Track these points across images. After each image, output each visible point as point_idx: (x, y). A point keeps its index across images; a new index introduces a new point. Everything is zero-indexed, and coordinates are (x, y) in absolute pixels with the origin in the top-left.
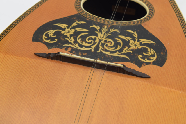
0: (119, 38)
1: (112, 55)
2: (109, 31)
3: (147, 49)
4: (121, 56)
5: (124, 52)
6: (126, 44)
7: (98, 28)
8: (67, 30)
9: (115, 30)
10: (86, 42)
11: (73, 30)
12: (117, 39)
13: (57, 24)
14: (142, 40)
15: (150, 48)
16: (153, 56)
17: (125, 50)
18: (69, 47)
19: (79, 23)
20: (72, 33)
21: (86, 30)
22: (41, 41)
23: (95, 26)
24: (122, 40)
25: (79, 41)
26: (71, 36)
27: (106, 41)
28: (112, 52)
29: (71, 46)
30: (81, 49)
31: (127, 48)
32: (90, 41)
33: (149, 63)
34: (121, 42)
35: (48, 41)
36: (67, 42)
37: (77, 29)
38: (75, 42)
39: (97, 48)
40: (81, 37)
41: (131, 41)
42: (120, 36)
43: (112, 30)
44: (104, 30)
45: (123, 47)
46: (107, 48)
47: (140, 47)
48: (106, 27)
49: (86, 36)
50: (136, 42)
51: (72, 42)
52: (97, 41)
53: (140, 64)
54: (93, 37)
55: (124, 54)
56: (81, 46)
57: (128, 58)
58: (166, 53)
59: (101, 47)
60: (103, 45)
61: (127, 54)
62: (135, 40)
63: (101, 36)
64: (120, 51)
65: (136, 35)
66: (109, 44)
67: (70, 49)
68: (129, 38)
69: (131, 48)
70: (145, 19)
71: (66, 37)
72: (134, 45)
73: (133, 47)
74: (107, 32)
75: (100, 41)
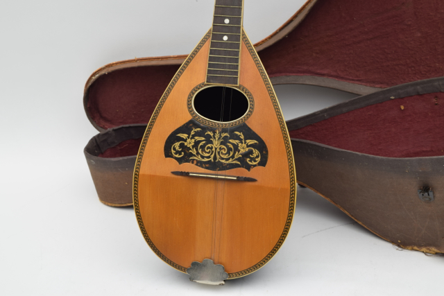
0: (230, 143)
1: (227, 162)
2: (220, 135)
3: (252, 151)
4: (234, 162)
5: (236, 157)
6: (236, 148)
7: (212, 135)
8: (188, 140)
9: (225, 134)
10: (206, 152)
11: (193, 140)
12: (229, 144)
13: (179, 135)
14: (248, 141)
15: (254, 148)
16: (257, 157)
17: (237, 155)
18: (194, 160)
19: (196, 130)
20: (193, 144)
21: (203, 139)
22: (172, 156)
23: (209, 133)
24: (233, 144)
25: (200, 151)
26: (193, 147)
27: (220, 149)
28: (227, 159)
29: (195, 158)
30: (203, 160)
31: (237, 153)
32: (209, 150)
33: (255, 166)
34: (232, 147)
35: (177, 156)
36: (192, 155)
37: (196, 138)
38: (198, 153)
39: (215, 158)
40: (201, 147)
41: (240, 144)
42: (231, 141)
43: (224, 135)
44: (217, 136)
45: (235, 153)
46: (222, 156)
47: (247, 149)
48: (218, 132)
49: (205, 145)
50: (244, 145)
51: (195, 153)
52: (214, 149)
53: (248, 167)
54: (209, 145)
55: (236, 160)
56: (203, 157)
57: (239, 163)
58: (267, 151)
59: (218, 156)
60: (219, 153)
61: (238, 159)
62: (242, 143)
63: (216, 144)
64: (233, 157)
65: (242, 137)
66: (223, 151)
67: (195, 162)
68: (237, 141)
69: (241, 152)
70: (247, 114)
71: (189, 149)
72: (243, 149)
73: (242, 151)
74: (219, 139)
75: (216, 149)
